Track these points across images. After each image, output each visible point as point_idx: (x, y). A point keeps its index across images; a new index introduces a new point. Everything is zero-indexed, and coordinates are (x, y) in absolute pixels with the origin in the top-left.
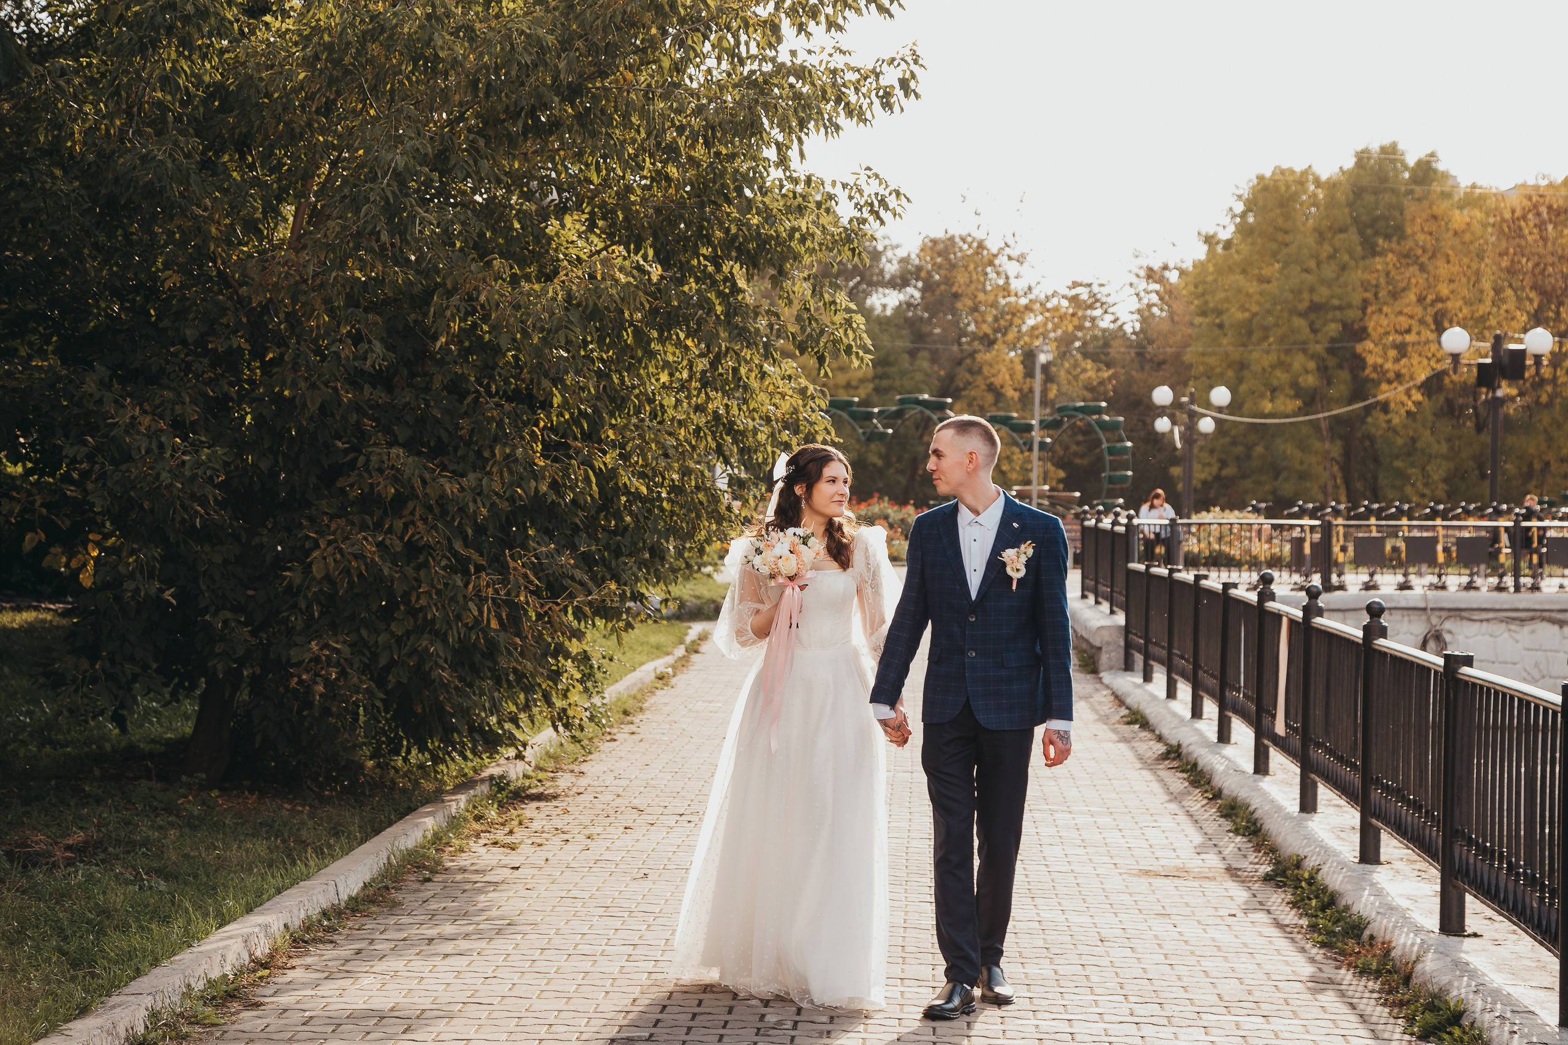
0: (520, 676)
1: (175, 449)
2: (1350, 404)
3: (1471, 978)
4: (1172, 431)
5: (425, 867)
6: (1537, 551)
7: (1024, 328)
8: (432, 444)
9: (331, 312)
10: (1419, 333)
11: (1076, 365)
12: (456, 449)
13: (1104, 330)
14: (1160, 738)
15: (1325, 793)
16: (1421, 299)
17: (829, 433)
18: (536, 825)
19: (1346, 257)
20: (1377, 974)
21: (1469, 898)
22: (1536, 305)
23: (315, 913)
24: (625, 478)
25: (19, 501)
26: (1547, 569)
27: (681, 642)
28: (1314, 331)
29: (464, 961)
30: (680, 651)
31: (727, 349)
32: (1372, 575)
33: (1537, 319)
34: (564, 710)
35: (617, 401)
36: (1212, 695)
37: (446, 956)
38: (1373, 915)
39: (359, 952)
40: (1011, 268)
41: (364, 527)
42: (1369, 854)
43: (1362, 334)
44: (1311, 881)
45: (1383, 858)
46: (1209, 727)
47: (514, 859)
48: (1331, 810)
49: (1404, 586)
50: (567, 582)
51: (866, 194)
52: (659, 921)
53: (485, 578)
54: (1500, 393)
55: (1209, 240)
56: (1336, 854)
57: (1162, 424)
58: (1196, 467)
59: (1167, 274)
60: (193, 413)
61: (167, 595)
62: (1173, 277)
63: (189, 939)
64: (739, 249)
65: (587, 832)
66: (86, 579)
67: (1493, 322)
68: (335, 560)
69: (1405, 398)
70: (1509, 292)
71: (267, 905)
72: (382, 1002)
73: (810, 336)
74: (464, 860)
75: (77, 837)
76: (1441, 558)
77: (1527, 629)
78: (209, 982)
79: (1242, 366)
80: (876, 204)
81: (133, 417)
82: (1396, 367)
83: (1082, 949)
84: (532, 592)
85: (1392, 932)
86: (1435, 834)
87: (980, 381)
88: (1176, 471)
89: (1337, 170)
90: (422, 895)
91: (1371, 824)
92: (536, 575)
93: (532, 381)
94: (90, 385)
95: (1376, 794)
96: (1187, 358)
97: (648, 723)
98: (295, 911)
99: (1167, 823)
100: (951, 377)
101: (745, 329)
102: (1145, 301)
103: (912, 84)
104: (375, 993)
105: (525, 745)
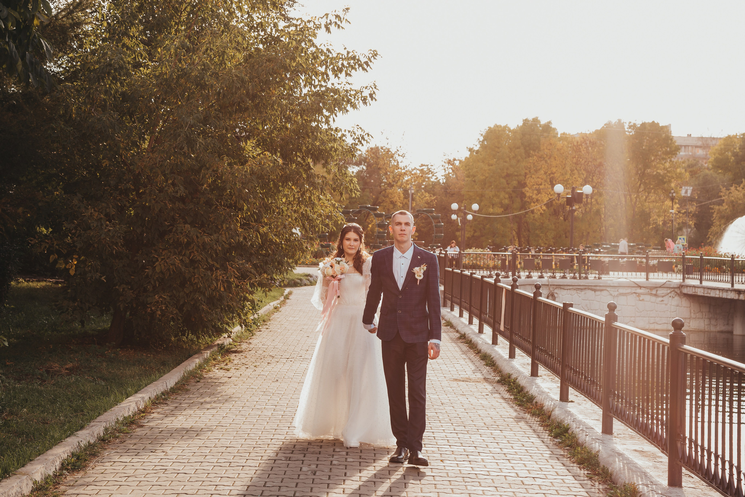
0: (229, 307)
1: (107, 225)
2: (520, 211)
3: (571, 416)
4: (457, 219)
5: (197, 377)
6: (587, 265)
7: (404, 180)
8: (200, 223)
9: (165, 175)
10: (545, 185)
11: (422, 194)
12: (209, 225)
13: (433, 182)
14: (457, 331)
15: (518, 351)
16: (545, 173)
17: (343, 221)
18: (235, 362)
19: (519, 158)
20: (538, 415)
21: (570, 388)
22: (585, 176)
23: (159, 393)
24: (271, 236)
25: (48, 243)
26: (590, 271)
27: (282, 295)
28: (508, 184)
29: (215, 411)
30: (282, 298)
31: (307, 190)
32: (530, 273)
33: (586, 182)
34: (245, 320)
35: (267, 208)
36: (477, 316)
37: (208, 409)
38: (537, 394)
39: (176, 407)
40: (400, 159)
41: (175, 254)
42: (534, 373)
43: (524, 185)
44: (514, 382)
45: (539, 375)
46: (475, 327)
47: (229, 374)
48: (520, 357)
49: (541, 277)
50: (248, 274)
51: (357, 135)
52: (284, 397)
53: (219, 272)
54: (574, 208)
55: (471, 150)
56: (523, 373)
57: (454, 217)
58: (466, 232)
59: (455, 162)
60: (113, 212)
61: (103, 278)
62: (457, 163)
63: (117, 402)
64: (312, 154)
65: (254, 364)
66: (72, 272)
67: (570, 182)
68: (164, 266)
69: (540, 208)
70: (576, 171)
71: (143, 390)
72: (187, 425)
73: (337, 185)
74: (211, 375)
75: (70, 365)
76: (554, 267)
77: (583, 292)
78: (124, 417)
79: (482, 196)
80: (360, 138)
81: (91, 213)
82: (537, 197)
83: (435, 407)
84: (236, 278)
85: (544, 401)
86: (559, 367)
87: (387, 200)
88: (458, 234)
89: (516, 126)
90: (196, 387)
91: (535, 363)
92: (237, 271)
93: (236, 201)
94: (75, 201)
95: (537, 352)
96: (462, 193)
97: (273, 325)
98: (153, 392)
99: (462, 362)
100: (377, 198)
101: (314, 183)
102: (447, 172)
103: (374, 96)
104: (184, 422)
105: (231, 332)
